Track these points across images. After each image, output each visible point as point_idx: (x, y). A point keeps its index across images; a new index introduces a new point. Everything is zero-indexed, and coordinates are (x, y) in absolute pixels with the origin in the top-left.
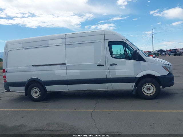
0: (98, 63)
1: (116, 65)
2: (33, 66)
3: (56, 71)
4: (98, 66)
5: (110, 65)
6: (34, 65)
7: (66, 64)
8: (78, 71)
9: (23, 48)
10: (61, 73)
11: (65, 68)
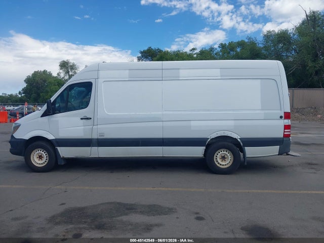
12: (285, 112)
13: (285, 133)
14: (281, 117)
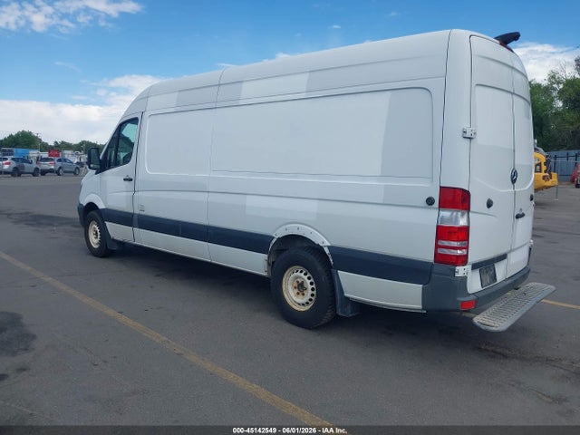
12: (442, 188)
13: (440, 251)
14: (430, 201)
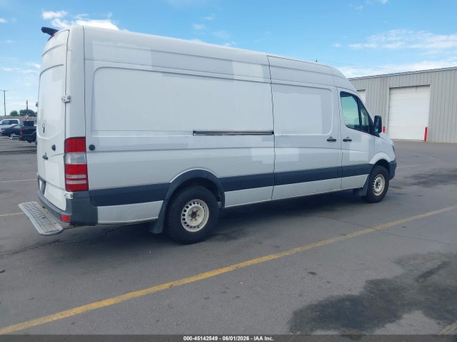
0: (328, 135)
1: (351, 140)
2: (194, 132)
3: (253, 150)
4: (328, 140)
5: (345, 140)
6: (197, 130)
7: (273, 133)
8: (295, 151)
9: (156, 69)
10: (263, 157)
11: (272, 143)
